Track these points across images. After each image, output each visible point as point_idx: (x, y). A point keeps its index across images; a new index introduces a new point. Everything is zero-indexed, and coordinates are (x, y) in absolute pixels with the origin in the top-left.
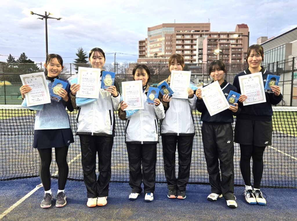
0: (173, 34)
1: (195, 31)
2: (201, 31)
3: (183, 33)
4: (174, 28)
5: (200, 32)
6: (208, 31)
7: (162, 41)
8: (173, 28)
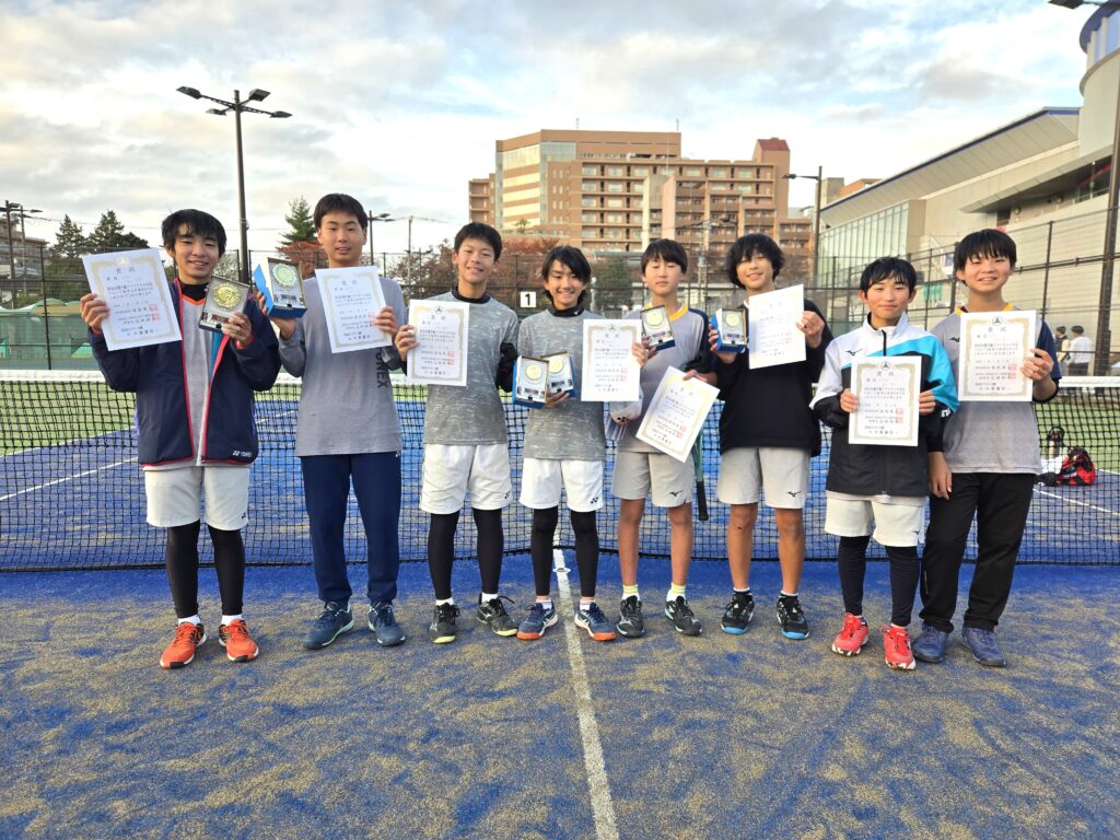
0: (573, 162)
1: (638, 156)
2: (653, 157)
3: (601, 161)
4: (575, 145)
5: (653, 160)
6: (675, 156)
7: (541, 184)
8: (572, 144)
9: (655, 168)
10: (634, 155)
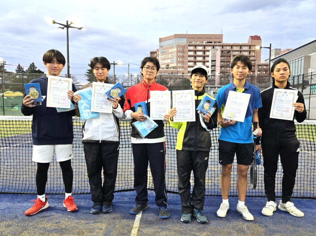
0: (185, 45)
3: (195, 44)
5: (213, 44)
6: (221, 42)
7: (174, 52)
8: (185, 39)
9: (213, 47)
10: (206, 42)
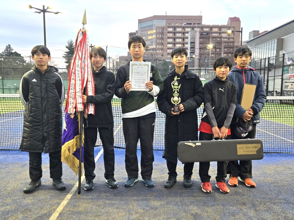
4: (165, 20)
5: (192, 25)
6: (200, 24)
9: (193, 28)
10: (186, 24)
